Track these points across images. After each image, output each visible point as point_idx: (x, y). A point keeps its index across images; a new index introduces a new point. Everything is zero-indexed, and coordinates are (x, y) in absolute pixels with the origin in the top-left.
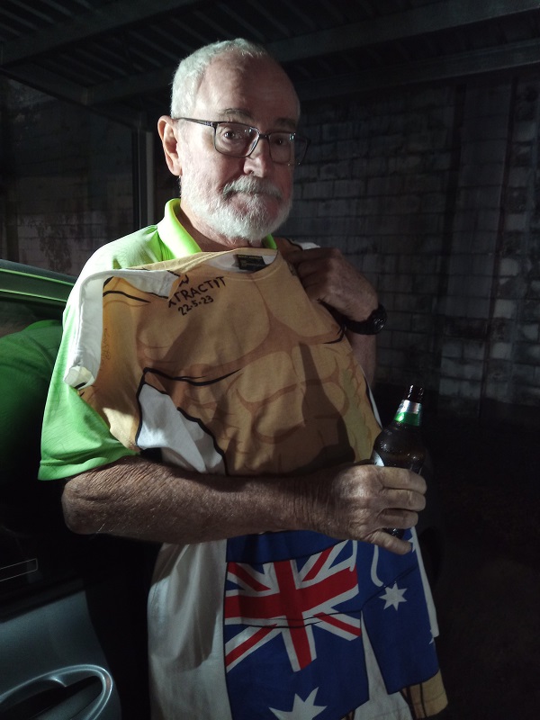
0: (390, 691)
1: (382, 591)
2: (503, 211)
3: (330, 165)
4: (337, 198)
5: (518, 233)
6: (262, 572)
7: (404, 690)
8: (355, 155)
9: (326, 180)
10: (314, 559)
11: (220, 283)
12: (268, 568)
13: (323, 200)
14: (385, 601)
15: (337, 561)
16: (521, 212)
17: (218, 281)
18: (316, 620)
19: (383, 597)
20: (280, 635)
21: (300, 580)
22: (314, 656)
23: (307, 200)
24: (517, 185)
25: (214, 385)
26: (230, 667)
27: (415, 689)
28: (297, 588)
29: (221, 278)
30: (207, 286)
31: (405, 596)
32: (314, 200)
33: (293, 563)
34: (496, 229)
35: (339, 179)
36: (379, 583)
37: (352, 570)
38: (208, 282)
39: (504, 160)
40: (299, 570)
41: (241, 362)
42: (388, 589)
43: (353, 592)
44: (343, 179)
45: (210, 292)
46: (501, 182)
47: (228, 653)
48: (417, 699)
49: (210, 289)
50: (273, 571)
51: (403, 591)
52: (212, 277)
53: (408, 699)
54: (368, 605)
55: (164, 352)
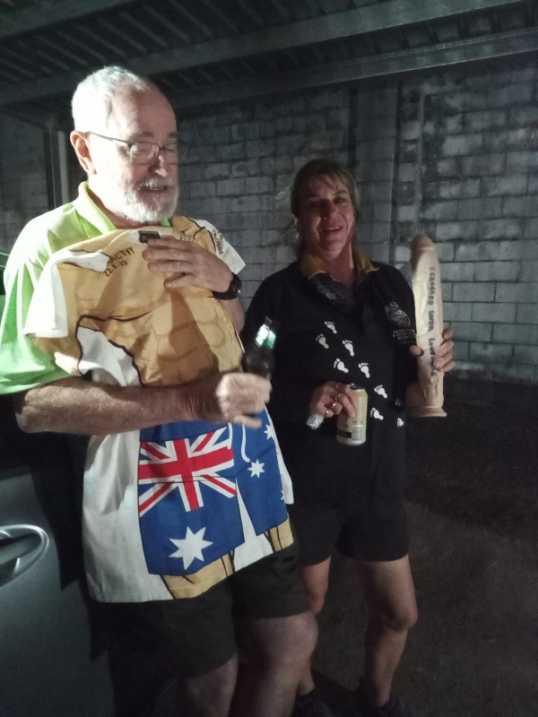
0: (258, 534)
1: (249, 465)
2: (394, 204)
3: (241, 163)
4: (250, 195)
5: (409, 223)
6: (165, 446)
7: (266, 533)
8: (263, 154)
9: (238, 178)
10: (201, 438)
11: (131, 253)
12: (170, 444)
13: (237, 197)
14: (251, 472)
15: (219, 441)
16: (410, 204)
17: (129, 251)
18: (203, 479)
19: (250, 469)
20: (177, 488)
21: (191, 452)
22: (201, 504)
23: (222, 197)
24: (405, 180)
25: (134, 321)
26: (142, 514)
27: (273, 531)
28: (189, 456)
29: (131, 249)
30: (121, 255)
31: (263, 468)
32: (228, 196)
33: (187, 441)
34: (390, 220)
35: (249, 176)
36: (247, 460)
37: (229, 448)
38: (122, 252)
39: (393, 156)
40: (191, 444)
41: (151, 305)
42: (253, 464)
43: (230, 464)
44: (254, 176)
45: (124, 258)
46: (391, 177)
47: (140, 504)
48: (275, 537)
49: (124, 257)
50: (173, 446)
51: (263, 464)
52: (124, 248)
53: (270, 539)
54: (240, 473)
55: (96, 303)
